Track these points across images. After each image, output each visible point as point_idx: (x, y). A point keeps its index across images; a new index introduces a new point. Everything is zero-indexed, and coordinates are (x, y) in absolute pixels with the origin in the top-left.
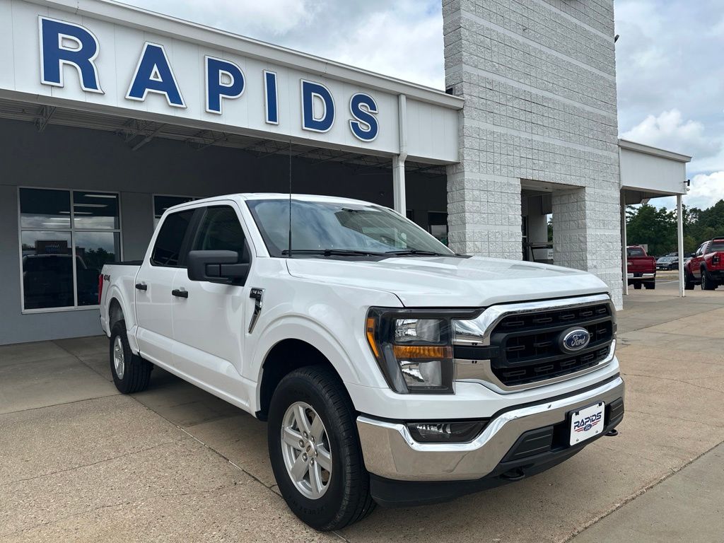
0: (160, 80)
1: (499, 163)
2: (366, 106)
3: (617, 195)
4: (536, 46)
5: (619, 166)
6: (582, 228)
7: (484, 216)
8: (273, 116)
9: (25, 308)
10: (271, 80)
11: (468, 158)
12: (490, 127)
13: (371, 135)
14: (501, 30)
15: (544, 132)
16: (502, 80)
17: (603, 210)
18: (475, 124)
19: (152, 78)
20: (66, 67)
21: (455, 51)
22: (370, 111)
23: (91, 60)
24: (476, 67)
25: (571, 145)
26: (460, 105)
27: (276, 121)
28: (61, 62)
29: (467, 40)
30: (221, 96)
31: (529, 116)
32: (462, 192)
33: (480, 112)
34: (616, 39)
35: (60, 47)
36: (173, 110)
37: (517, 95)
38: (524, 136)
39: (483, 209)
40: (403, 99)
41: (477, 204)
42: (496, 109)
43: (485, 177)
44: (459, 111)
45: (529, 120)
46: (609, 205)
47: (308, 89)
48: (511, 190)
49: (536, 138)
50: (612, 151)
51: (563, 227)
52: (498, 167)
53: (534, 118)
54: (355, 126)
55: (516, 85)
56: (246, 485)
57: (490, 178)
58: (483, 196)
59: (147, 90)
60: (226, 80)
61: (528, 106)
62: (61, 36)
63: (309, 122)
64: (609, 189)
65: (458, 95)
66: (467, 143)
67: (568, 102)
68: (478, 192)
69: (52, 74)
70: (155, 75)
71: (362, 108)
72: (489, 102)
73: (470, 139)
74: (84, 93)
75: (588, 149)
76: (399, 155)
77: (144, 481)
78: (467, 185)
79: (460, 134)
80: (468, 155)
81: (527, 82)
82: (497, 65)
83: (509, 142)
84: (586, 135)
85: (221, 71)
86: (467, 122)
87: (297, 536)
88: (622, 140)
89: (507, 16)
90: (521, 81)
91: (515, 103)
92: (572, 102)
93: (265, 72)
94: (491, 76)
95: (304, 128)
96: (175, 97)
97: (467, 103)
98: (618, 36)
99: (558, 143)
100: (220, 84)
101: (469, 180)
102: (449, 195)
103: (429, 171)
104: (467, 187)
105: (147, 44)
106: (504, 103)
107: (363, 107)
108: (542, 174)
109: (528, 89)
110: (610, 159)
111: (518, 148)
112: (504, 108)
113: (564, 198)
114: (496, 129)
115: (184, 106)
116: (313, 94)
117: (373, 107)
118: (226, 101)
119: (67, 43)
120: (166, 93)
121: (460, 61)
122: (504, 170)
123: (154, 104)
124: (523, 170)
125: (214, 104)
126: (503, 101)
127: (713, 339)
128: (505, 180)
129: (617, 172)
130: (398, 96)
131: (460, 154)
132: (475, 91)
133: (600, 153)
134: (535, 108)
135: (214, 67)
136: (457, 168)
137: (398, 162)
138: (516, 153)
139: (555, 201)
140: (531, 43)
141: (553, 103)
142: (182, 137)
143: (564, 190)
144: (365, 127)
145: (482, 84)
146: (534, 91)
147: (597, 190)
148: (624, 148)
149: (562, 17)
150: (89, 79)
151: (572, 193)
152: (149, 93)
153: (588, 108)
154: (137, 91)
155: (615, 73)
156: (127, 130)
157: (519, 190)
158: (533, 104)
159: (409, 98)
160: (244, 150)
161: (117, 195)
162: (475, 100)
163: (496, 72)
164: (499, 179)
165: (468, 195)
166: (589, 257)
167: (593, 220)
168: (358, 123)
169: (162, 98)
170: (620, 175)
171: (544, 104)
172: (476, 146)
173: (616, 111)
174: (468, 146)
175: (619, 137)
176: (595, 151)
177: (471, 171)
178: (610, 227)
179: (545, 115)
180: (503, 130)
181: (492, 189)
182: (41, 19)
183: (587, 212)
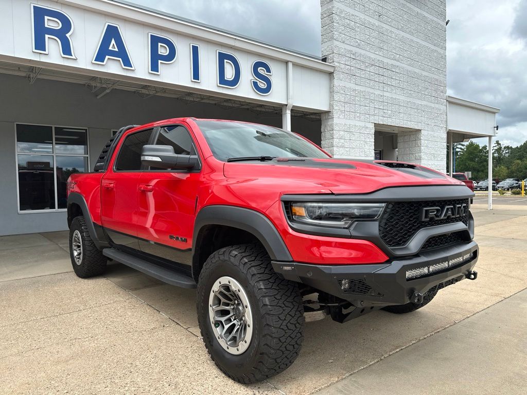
0: (116, 49)
1: (359, 112)
2: (264, 70)
3: (445, 136)
4: (388, 27)
5: (446, 115)
6: (418, 159)
7: (347, 149)
8: (196, 75)
9: (21, 210)
10: (195, 50)
11: (336, 108)
12: (353, 86)
13: (268, 90)
14: (362, 16)
15: (392, 90)
16: (363, 52)
17: (433, 146)
18: (342, 84)
19: (110, 48)
20: (51, 41)
21: (329, 31)
22: (266, 73)
23: (68, 35)
24: (343, 42)
26: (331, 70)
27: (199, 80)
28: (47, 36)
29: (338, 23)
30: (160, 61)
31: (382, 78)
32: (331, 132)
33: (346, 75)
34: (447, 23)
35: (46, 26)
36: (126, 71)
37: (373, 63)
38: (377, 92)
39: (346, 145)
40: (290, 65)
41: (342, 141)
42: (358, 73)
43: (348, 122)
44: (331, 74)
45: (381, 81)
46: (439, 143)
47: (222, 57)
48: (368, 131)
49: (386, 94)
50: (442, 104)
51: (405, 159)
52: (358, 115)
53: (386, 80)
54: (255, 84)
55: (373, 56)
56: (171, 327)
57: (352, 123)
58: (347, 136)
59: (107, 57)
60: (163, 51)
61: (381, 71)
62: (46, 18)
63: (222, 80)
64: (439, 131)
65: (330, 63)
66: (336, 97)
67: (410, 68)
68: (343, 132)
69: (40, 45)
70: (113, 46)
72: (352, 68)
73: (339, 95)
74: (62, 59)
75: (424, 103)
76: (287, 105)
77: (103, 324)
78: (336, 128)
79: (331, 92)
80: (337, 106)
81: (381, 54)
82: (359, 41)
83: (366, 97)
84: (423, 93)
85: (160, 44)
86: (336, 82)
87: (202, 358)
88: (449, 97)
89: (367, 6)
90: (377, 53)
91: (372, 69)
92: (413, 68)
93: (191, 45)
94: (354, 49)
95: (219, 85)
96: (127, 62)
97: (336, 69)
98: (449, 21)
99: (402, 98)
100: (159, 53)
101: (337, 124)
102: (323, 133)
103: (312, 116)
104: (335, 129)
105: (107, 24)
106: (364, 69)
107: (261, 70)
108: (390, 120)
109: (381, 59)
110: (440, 110)
111: (373, 101)
112: (363, 72)
113: (406, 138)
114: (357, 88)
115: (133, 69)
116: (225, 61)
117: (268, 70)
118: (163, 65)
119: (51, 23)
120: (120, 59)
121: (332, 38)
122: (362, 117)
123: (112, 67)
124: (376, 118)
125: (155, 67)
126: (363, 67)
127: (504, 239)
128: (362, 124)
129: (445, 120)
130: (287, 63)
131: (331, 105)
132: (343, 60)
133: (433, 105)
134: (387, 73)
135: (155, 41)
136: (329, 116)
137: (286, 110)
138: (372, 105)
139: (400, 140)
140: (384, 25)
141: (399, 69)
142: (133, 89)
143: (406, 132)
144: (263, 85)
145: (348, 55)
146: (386, 60)
147: (430, 133)
148: (450, 102)
149: (407, 7)
150: (67, 49)
151: (413, 134)
152: (109, 59)
153: (424, 73)
154: (100, 57)
155: (446, 48)
156: (93, 84)
157: (373, 131)
158: (385, 70)
159: (295, 65)
160: (178, 99)
161: (86, 130)
162: (343, 66)
163: (358, 46)
164: (358, 123)
165: (336, 134)
167: (426, 154)
168: (258, 82)
169: (117, 63)
170: (447, 121)
171: (393, 70)
172: (342, 99)
173: (446, 75)
174: (337, 99)
175: (447, 94)
176: (430, 104)
177: (339, 118)
178: (439, 159)
179: (393, 77)
180: (362, 89)
181: (353, 131)
182: (32, 6)
183: (422, 147)
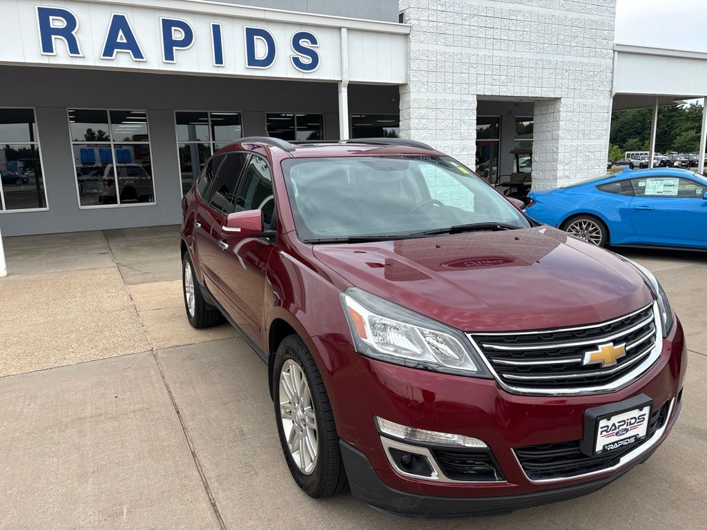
0: (125, 41)
1: (451, 81)
2: (307, 42)
3: (609, 103)
5: (612, 73)
6: (555, 139)
8: (219, 59)
10: (216, 29)
11: (414, 79)
12: (441, 48)
13: (314, 65)
15: (509, 46)
17: (583, 120)
18: (423, 47)
19: (118, 40)
20: (57, 41)
22: (311, 45)
23: (73, 33)
25: (544, 57)
26: (406, 31)
27: (222, 64)
28: (53, 37)
30: (174, 48)
31: (490, 32)
32: (408, 110)
33: (430, 35)
35: (52, 26)
36: (137, 63)
37: (476, 12)
38: (482, 53)
39: (431, 125)
40: (344, 31)
41: (424, 121)
42: (449, 29)
43: (434, 96)
44: (405, 36)
45: (489, 37)
46: (593, 114)
47: (251, 34)
48: (465, 106)
49: (497, 53)
50: (604, 57)
51: (541, 137)
52: (450, 86)
53: (498, 33)
54: (296, 61)
57: (440, 96)
58: (431, 114)
59: (116, 50)
60: (178, 35)
61: (490, 23)
62: (51, 18)
63: (252, 61)
64: (596, 97)
65: (407, 23)
66: (413, 66)
67: (543, 11)
68: (425, 110)
69: (47, 47)
70: (121, 38)
71: (303, 43)
72: (440, 24)
73: (418, 62)
74: (71, 58)
75: (568, 58)
76: (341, 81)
78: (413, 104)
79: (408, 58)
80: (415, 76)
83: (463, 60)
84: (567, 44)
85: (173, 28)
86: (414, 46)
88: (617, 45)
91: (474, 21)
93: (211, 24)
95: (248, 67)
96: (138, 54)
97: (414, 28)
99: (527, 56)
100: (173, 39)
101: (415, 100)
102: (401, 113)
104: (413, 106)
105: (113, 14)
106: (460, 22)
107: (305, 43)
110: (599, 66)
111: (475, 66)
112: (459, 27)
113: (543, 108)
114: (448, 49)
115: (145, 60)
117: (314, 41)
118: (179, 52)
119: (57, 23)
120: (130, 51)
122: (457, 88)
123: (123, 61)
124: (480, 87)
125: (169, 55)
126: (458, 21)
129: (609, 79)
130: (340, 28)
131: (407, 76)
132: (425, 15)
133: (585, 60)
134: (499, 24)
135: (167, 25)
136: (406, 88)
137: (342, 86)
138: (472, 70)
139: (536, 111)
141: (523, 15)
143: (542, 101)
144: (306, 60)
147: (578, 100)
148: (621, 53)
150: (74, 48)
151: (550, 104)
152: (117, 52)
153: (570, 15)
154: (108, 52)
157: (475, 105)
158: (496, 20)
162: (424, 24)
164: (448, 97)
165: (414, 113)
166: (560, 167)
167: (568, 131)
168: (300, 57)
169: (127, 55)
170: (612, 82)
171: (512, 17)
172: (424, 67)
173: (614, 13)
174: (415, 68)
175: (615, 42)
176: (578, 59)
177: (418, 91)
178: (593, 137)
179: (513, 28)
180: (457, 50)
181: (442, 107)
182: (36, 7)
183: (561, 123)
